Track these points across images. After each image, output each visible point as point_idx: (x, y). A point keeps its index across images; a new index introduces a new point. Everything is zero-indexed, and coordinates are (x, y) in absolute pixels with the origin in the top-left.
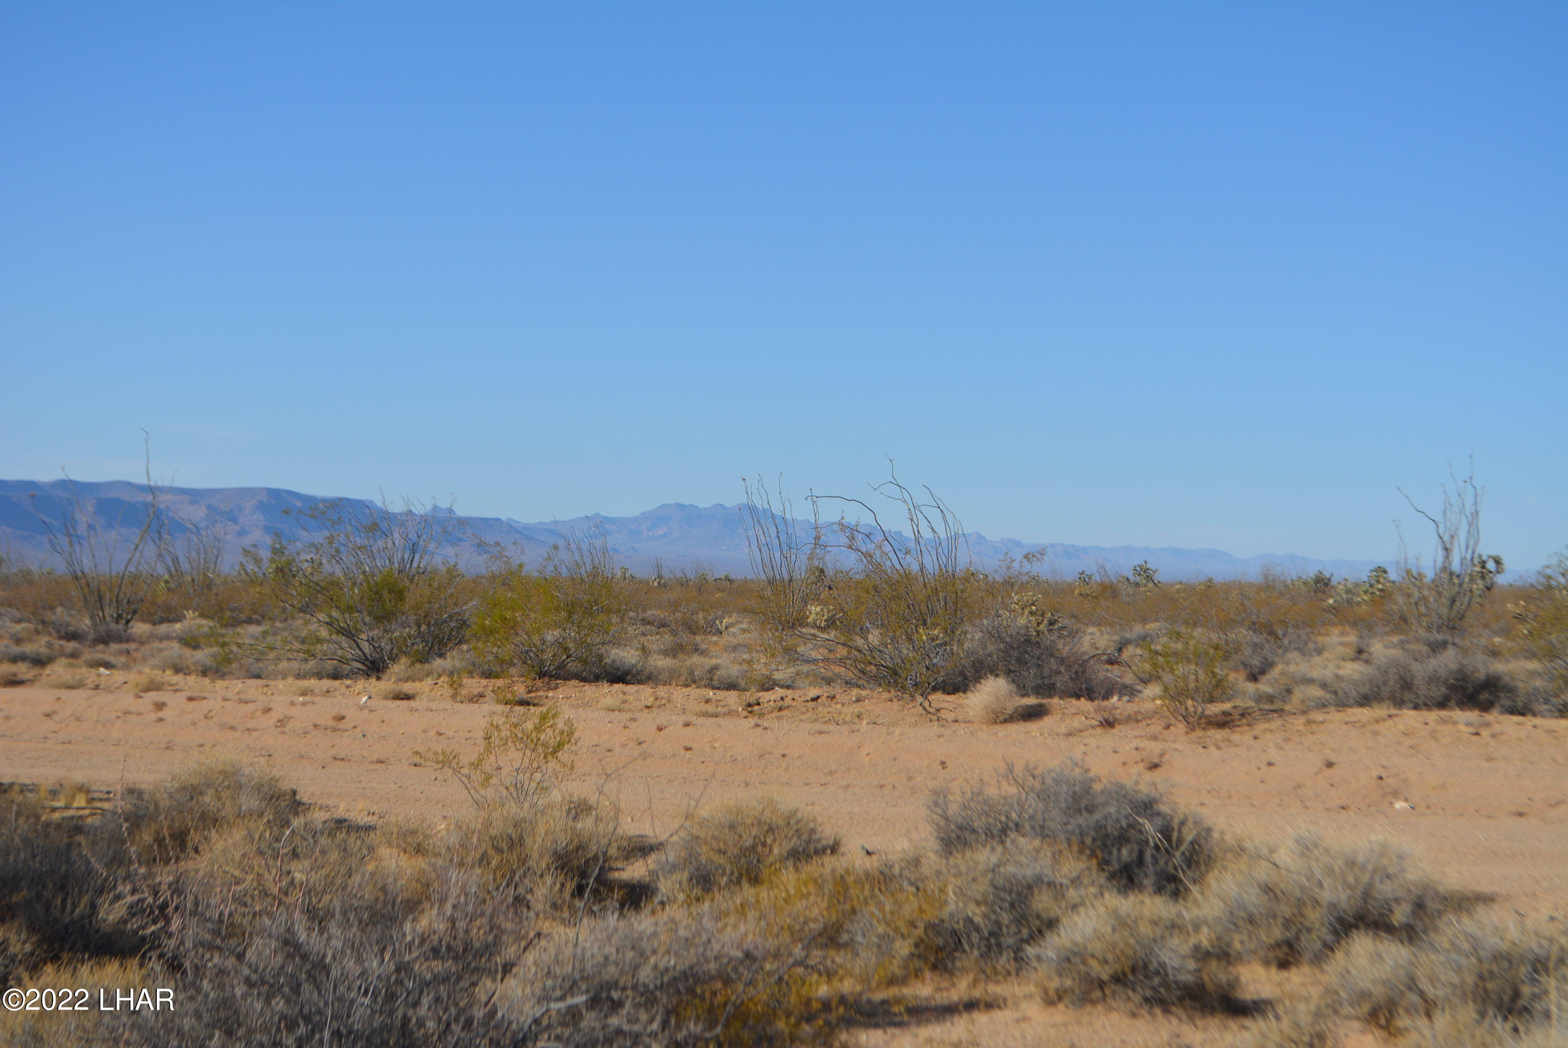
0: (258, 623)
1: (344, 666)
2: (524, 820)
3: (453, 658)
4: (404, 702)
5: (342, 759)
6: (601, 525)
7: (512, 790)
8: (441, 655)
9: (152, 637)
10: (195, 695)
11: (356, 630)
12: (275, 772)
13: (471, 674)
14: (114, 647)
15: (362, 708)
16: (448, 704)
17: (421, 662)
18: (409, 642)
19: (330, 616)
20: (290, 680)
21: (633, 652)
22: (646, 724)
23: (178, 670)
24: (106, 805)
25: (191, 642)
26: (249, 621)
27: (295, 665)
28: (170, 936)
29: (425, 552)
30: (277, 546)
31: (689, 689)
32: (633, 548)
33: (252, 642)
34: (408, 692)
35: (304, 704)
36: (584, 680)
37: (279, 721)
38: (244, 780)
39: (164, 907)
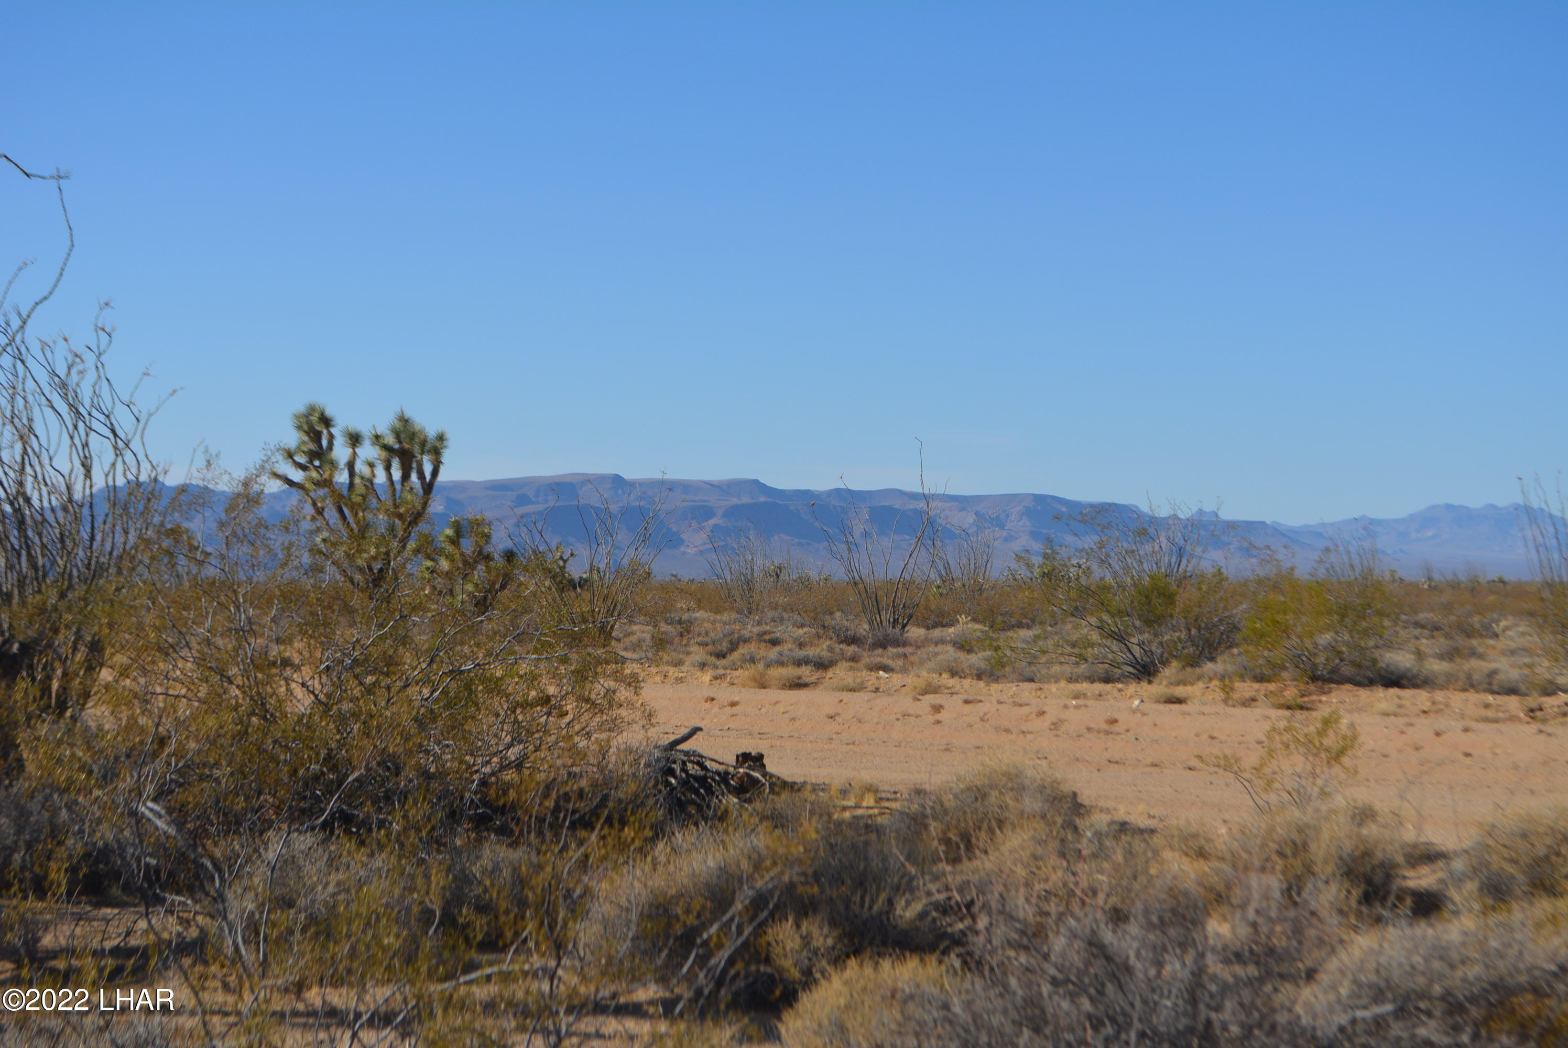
0: (1029, 627)
1: (1116, 670)
2: (1307, 826)
3: (1224, 662)
4: (1177, 706)
5: (1117, 763)
6: (1369, 527)
7: (1295, 795)
8: (1212, 659)
9: (927, 641)
10: (971, 698)
11: (1127, 634)
12: (1058, 776)
13: (1242, 678)
14: (892, 650)
15: (1134, 712)
16: (1221, 708)
17: (1192, 666)
18: (1179, 646)
19: (1101, 621)
20: (1063, 684)
21: (1407, 656)
22: (1423, 729)
23: (953, 673)
24: (893, 805)
25: (964, 646)
26: (1020, 625)
27: (1068, 669)
28: (977, 933)
29: (1192, 556)
30: (1049, 551)
31: (1467, 694)
32: (1401, 551)
33: (1024, 646)
34: (1180, 696)
35: (1077, 707)
36: (1358, 684)
37: (1053, 724)
38: (1027, 782)
39: (970, 905)
